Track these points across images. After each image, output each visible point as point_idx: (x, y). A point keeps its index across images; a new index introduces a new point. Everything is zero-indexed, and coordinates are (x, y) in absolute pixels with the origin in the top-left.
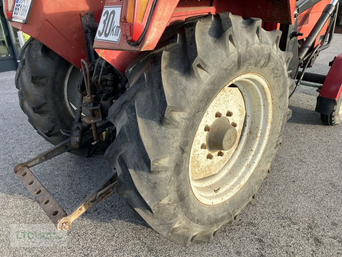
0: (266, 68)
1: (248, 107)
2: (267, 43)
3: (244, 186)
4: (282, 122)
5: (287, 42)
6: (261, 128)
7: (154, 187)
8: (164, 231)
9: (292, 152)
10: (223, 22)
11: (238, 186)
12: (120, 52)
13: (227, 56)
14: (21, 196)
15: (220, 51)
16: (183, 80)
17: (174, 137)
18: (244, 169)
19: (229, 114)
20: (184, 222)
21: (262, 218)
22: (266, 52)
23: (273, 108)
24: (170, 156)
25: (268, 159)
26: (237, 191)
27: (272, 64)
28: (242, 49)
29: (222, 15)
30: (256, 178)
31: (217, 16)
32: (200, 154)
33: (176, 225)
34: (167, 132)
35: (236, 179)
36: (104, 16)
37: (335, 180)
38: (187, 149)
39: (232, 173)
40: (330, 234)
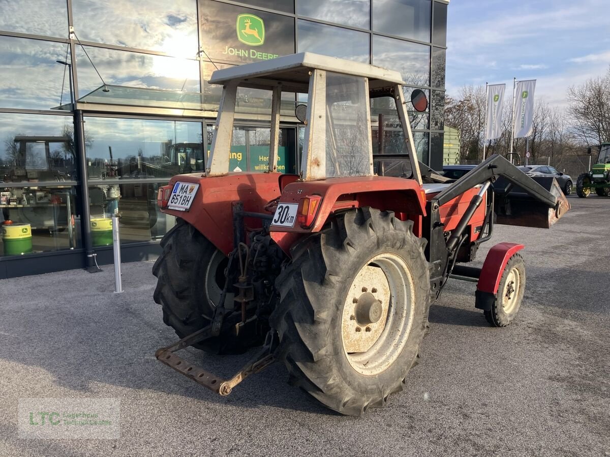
0: (402, 250)
1: (392, 287)
2: (400, 230)
3: (392, 364)
4: (425, 303)
5: (431, 232)
6: (405, 308)
7: (315, 337)
8: (321, 384)
9: (451, 351)
10: (364, 214)
11: (387, 364)
12: (286, 233)
13: (369, 238)
14: (151, 390)
15: (363, 235)
16: (337, 254)
17: (331, 295)
18: (392, 348)
19: (374, 291)
20: (337, 380)
21: (413, 402)
22: (401, 237)
23: (415, 287)
24: (328, 310)
25: (415, 340)
26: (386, 368)
27: (407, 247)
28: (380, 234)
29: (364, 209)
30: (404, 358)
31: (360, 209)
32: (349, 325)
33: (331, 382)
34: (325, 290)
35: (384, 358)
36: (279, 209)
37: (492, 373)
38: (340, 308)
39: (380, 353)
40: (479, 411)
